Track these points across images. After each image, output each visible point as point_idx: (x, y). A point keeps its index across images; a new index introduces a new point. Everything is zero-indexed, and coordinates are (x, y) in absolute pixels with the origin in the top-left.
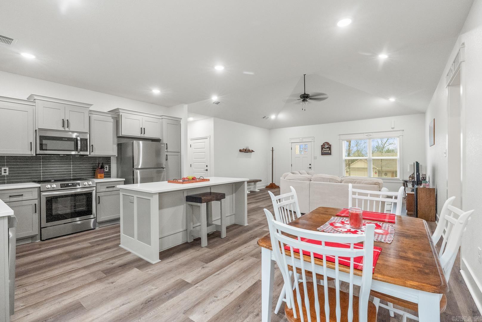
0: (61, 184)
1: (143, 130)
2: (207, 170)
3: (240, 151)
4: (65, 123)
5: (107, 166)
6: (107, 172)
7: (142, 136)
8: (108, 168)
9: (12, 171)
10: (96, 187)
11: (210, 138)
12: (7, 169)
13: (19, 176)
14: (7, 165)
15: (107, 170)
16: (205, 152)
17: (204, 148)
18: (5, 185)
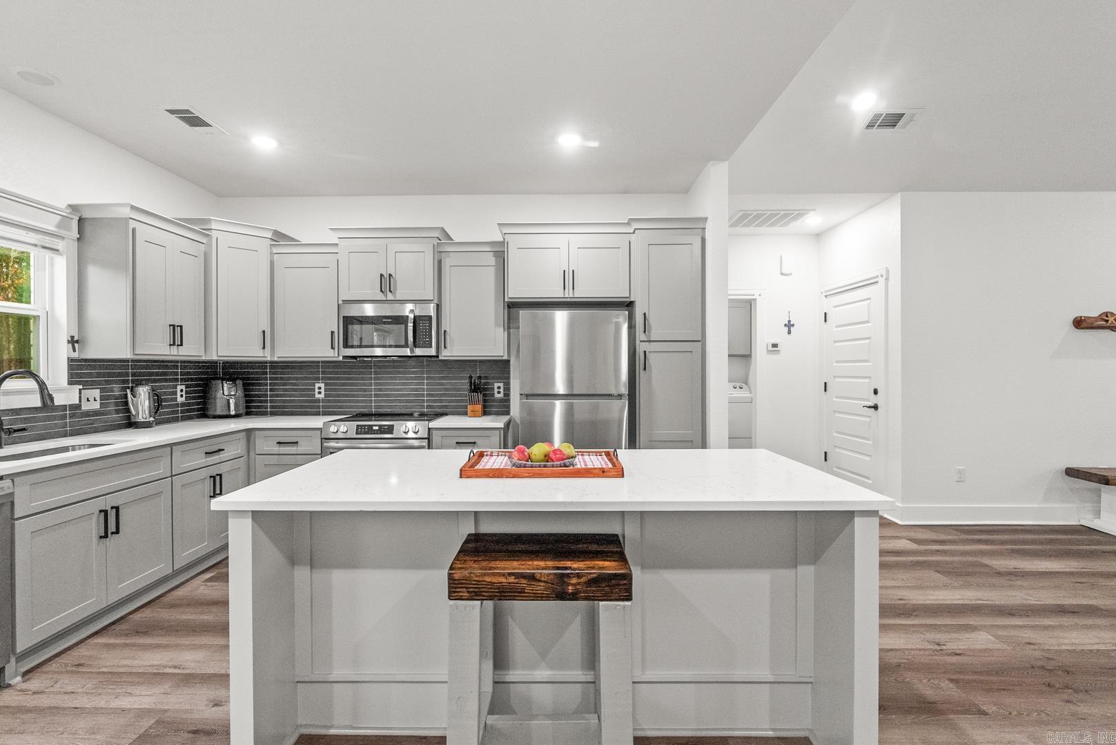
0: (357, 426)
1: (568, 278)
2: (876, 407)
3: (1079, 323)
4: (386, 282)
5: (501, 385)
6: (501, 400)
7: (567, 296)
8: (502, 390)
9: (331, 390)
10: (428, 439)
11: (887, 279)
12: (322, 386)
13: (339, 401)
14: (323, 379)
15: (501, 395)
16: (869, 338)
17: (867, 322)
18: (319, 417)
